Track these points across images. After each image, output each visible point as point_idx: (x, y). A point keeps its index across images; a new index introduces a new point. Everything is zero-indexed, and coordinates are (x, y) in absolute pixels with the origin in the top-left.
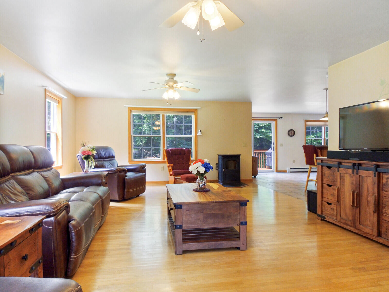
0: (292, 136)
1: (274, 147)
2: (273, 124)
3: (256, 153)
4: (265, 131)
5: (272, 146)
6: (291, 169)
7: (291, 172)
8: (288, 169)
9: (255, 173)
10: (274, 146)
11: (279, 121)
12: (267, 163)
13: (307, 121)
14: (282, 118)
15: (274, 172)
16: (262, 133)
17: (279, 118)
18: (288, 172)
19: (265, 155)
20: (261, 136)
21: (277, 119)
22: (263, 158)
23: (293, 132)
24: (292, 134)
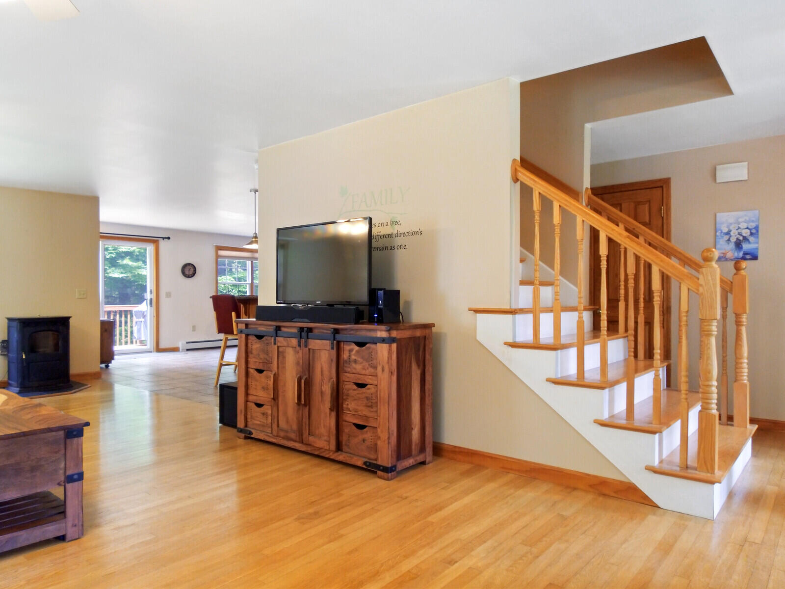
0: (190, 276)
1: (151, 300)
2: (150, 249)
3: (110, 313)
4: (131, 263)
5: (148, 296)
6: (187, 343)
7: (188, 350)
8: (181, 344)
9: (107, 356)
10: (152, 297)
11: (162, 243)
12: (135, 334)
13: (219, 248)
14: (169, 238)
15: (151, 352)
16: (125, 267)
17: (163, 238)
18: (180, 350)
19: (132, 316)
20: (122, 273)
21: (158, 240)
22: (126, 323)
23: (192, 270)
24: (191, 273)
